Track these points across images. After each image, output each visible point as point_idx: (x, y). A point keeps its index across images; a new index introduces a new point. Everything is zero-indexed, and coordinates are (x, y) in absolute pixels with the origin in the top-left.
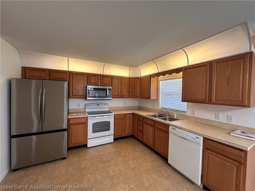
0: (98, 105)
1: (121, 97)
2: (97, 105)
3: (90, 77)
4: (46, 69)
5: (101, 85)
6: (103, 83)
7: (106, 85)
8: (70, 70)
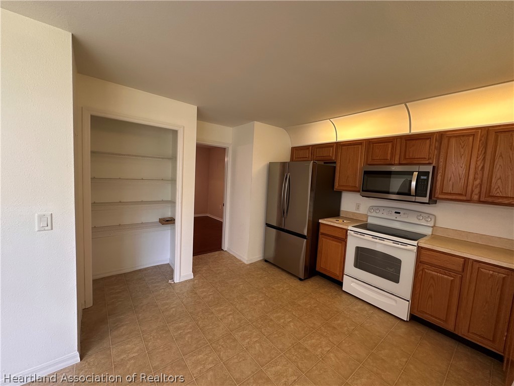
0: (399, 213)
1: (480, 202)
2: (396, 212)
3: (373, 148)
4: (310, 146)
5: (400, 164)
6: (407, 157)
7: (415, 162)
8: (340, 139)
